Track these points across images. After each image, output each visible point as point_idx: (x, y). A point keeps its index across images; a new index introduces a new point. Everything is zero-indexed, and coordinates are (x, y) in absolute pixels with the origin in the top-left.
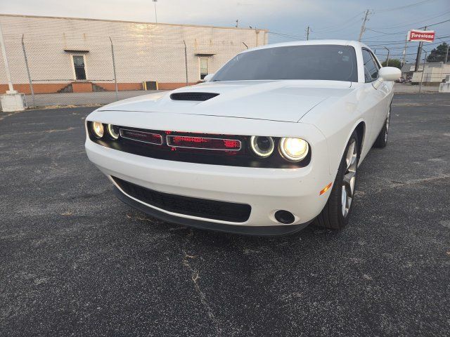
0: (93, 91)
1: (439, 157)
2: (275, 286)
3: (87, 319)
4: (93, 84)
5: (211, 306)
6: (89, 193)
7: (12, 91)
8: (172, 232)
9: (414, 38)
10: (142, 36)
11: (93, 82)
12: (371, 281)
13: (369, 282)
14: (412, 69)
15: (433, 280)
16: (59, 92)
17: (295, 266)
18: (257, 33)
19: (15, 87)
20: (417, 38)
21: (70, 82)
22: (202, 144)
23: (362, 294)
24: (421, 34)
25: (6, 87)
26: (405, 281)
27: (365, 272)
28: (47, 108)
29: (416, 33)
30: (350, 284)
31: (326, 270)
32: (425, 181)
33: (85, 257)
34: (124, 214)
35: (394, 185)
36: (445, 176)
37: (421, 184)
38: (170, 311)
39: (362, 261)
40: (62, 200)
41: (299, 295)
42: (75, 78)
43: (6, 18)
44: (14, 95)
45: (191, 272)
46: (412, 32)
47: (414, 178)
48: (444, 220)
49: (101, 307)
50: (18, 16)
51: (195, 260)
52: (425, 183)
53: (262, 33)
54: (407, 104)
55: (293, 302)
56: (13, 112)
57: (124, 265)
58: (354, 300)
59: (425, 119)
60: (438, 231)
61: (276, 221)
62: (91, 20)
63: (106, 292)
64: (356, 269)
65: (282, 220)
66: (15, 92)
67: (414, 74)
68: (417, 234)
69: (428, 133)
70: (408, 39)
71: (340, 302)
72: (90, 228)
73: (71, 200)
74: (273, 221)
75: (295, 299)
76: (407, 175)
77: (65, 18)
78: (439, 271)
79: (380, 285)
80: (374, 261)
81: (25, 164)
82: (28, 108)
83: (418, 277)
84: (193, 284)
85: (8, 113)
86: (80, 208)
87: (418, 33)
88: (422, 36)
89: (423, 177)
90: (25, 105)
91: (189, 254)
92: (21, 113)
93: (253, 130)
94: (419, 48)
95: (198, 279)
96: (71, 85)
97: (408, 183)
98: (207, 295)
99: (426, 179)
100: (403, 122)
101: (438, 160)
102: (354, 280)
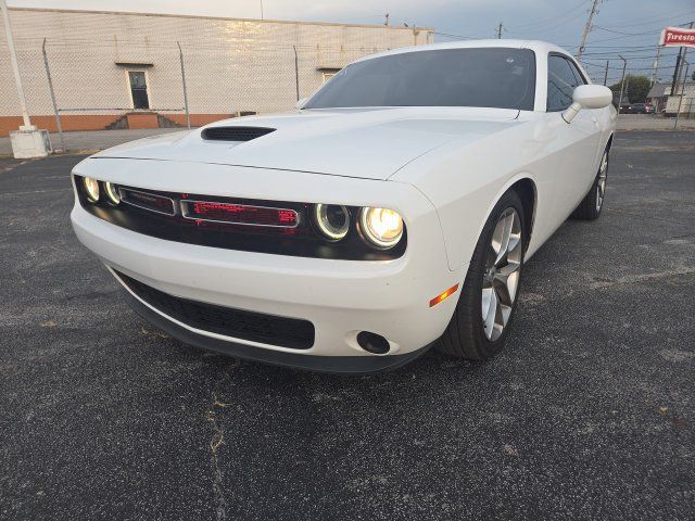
0: (160, 127)
1: (683, 237)
2: (347, 462)
3: (14, 511)
4: (159, 116)
5: (227, 496)
6: (97, 290)
7: (27, 126)
8: (205, 360)
9: (671, 41)
10: (234, 40)
11: (159, 112)
12: (515, 457)
13: (510, 459)
14: (668, 92)
15: (623, 461)
16: (108, 128)
17: (391, 426)
18: (416, 34)
19: (34, 120)
20: (677, 41)
21: (123, 113)
22: (237, 215)
23: (493, 483)
24: (683, 34)
25: (20, 121)
26: (574, 460)
27: (507, 440)
28: (81, 153)
29: (675, 33)
30: (477, 462)
31: (441, 435)
32: (650, 278)
33: (51, 400)
34: (139, 327)
35: (596, 285)
36: (687, 270)
37: (644, 283)
38: (155, 502)
39: (508, 419)
40: (51, 302)
41: (383, 480)
42: (132, 106)
43: (28, 13)
44: (30, 132)
45: (214, 432)
46: (668, 32)
47: (633, 272)
48: (670, 348)
49: (45, 491)
50: (46, 10)
51: (226, 411)
52: (651, 283)
53: (423, 33)
54: (649, 147)
55: (368, 493)
56: (30, 159)
57: (108, 417)
58: (476, 493)
59: (675, 174)
60: (654, 369)
61: (359, 348)
62: (157, 15)
63: (63, 463)
64: (494, 434)
65: (370, 347)
66: (33, 128)
67: (670, 100)
68: (615, 372)
69: (675, 196)
70: (662, 42)
71: (449, 497)
72: (78, 350)
73: (65, 301)
74: (355, 348)
75: (374, 488)
76: (623, 268)
77: (117, 13)
78: (639, 442)
79: (528, 466)
80: (529, 419)
81: (16, 241)
82: (54, 153)
83: (598, 453)
84: (211, 454)
85: (21, 160)
86: (74, 315)
87: (678, 34)
88: (685, 38)
89: (651, 272)
90: (48, 148)
91: (220, 400)
92: (42, 159)
93: (320, 193)
94: (679, 58)
95: (221, 446)
96: (125, 117)
97: (622, 280)
98: (226, 475)
99: (653, 275)
100: (637, 177)
101: (681, 241)
102: (485, 455)
